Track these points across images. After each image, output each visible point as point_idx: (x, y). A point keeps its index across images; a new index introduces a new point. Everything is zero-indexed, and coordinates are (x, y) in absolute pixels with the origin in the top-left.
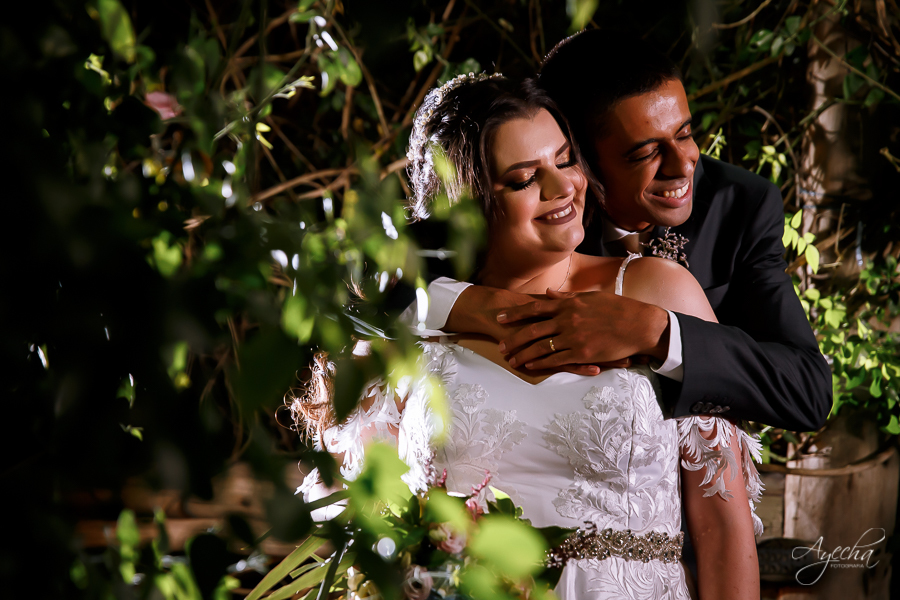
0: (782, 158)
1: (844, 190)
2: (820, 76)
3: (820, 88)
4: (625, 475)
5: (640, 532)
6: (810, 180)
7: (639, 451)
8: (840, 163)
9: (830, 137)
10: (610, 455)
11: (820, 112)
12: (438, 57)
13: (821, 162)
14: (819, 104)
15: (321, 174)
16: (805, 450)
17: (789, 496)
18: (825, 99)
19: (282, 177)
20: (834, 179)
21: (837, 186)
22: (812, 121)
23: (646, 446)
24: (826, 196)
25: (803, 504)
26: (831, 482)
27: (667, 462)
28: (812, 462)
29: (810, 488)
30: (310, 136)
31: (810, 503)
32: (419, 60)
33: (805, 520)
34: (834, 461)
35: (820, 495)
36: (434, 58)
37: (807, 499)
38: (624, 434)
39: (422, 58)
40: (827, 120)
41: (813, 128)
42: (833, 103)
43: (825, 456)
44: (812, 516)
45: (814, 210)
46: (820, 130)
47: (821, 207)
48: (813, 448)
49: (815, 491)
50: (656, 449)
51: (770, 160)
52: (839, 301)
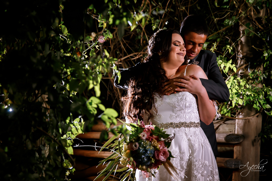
0: (231, 48)
1: (246, 55)
2: (241, 29)
3: (241, 32)
4: (185, 110)
5: (188, 122)
6: (240, 53)
7: (187, 104)
8: (246, 49)
9: (243, 43)
10: (181, 106)
11: (241, 38)
12: (158, 27)
13: (242, 49)
14: (241, 36)
15: (136, 53)
16: (239, 114)
17: (236, 124)
18: (242, 35)
19: (127, 54)
20: (244, 53)
21: (245, 54)
22: (240, 39)
23: (189, 103)
24: (243, 56)
25: (239, 126)
26: (245, 121)
27: (194, 107)
28: (241, 117)
29: (240, 122)
30: (135, 45)
31: (240, 126)
32: (154, 28)
33: (239, 130)
34: (245, 116)
35: (242, 124)
36: (157, 27)
37: (239, 125)
38: (184, 101)
39: (154, 27)
40: (243, 39)
41: (240, 41)
42: (244, 35)
43: (243, 115)
44: (241, 129)
45: (240, 60)
46: (241, 42)
47: (241, 59)
48: (241, 113)
49: (241, 123)
50: (191, 104)
51: (228, 49)
52: (244, 80)
